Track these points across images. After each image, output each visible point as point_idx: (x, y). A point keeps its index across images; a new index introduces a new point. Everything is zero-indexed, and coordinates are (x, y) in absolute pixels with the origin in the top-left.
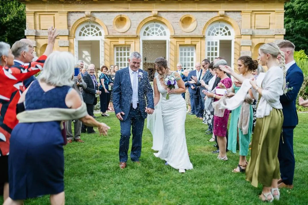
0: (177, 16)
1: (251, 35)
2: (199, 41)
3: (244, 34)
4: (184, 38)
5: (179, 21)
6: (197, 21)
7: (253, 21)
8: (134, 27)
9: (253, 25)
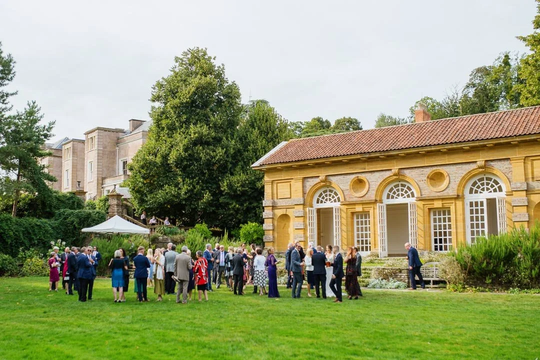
0: (423, 173)
1: (526, 190)
2: (453, 203)
3: (515, 190)
4: (433, 200)
5: (426, 178)
6: (449, 177)
7: (530, 171)
8: (373, 190)
9: (530, 176)
